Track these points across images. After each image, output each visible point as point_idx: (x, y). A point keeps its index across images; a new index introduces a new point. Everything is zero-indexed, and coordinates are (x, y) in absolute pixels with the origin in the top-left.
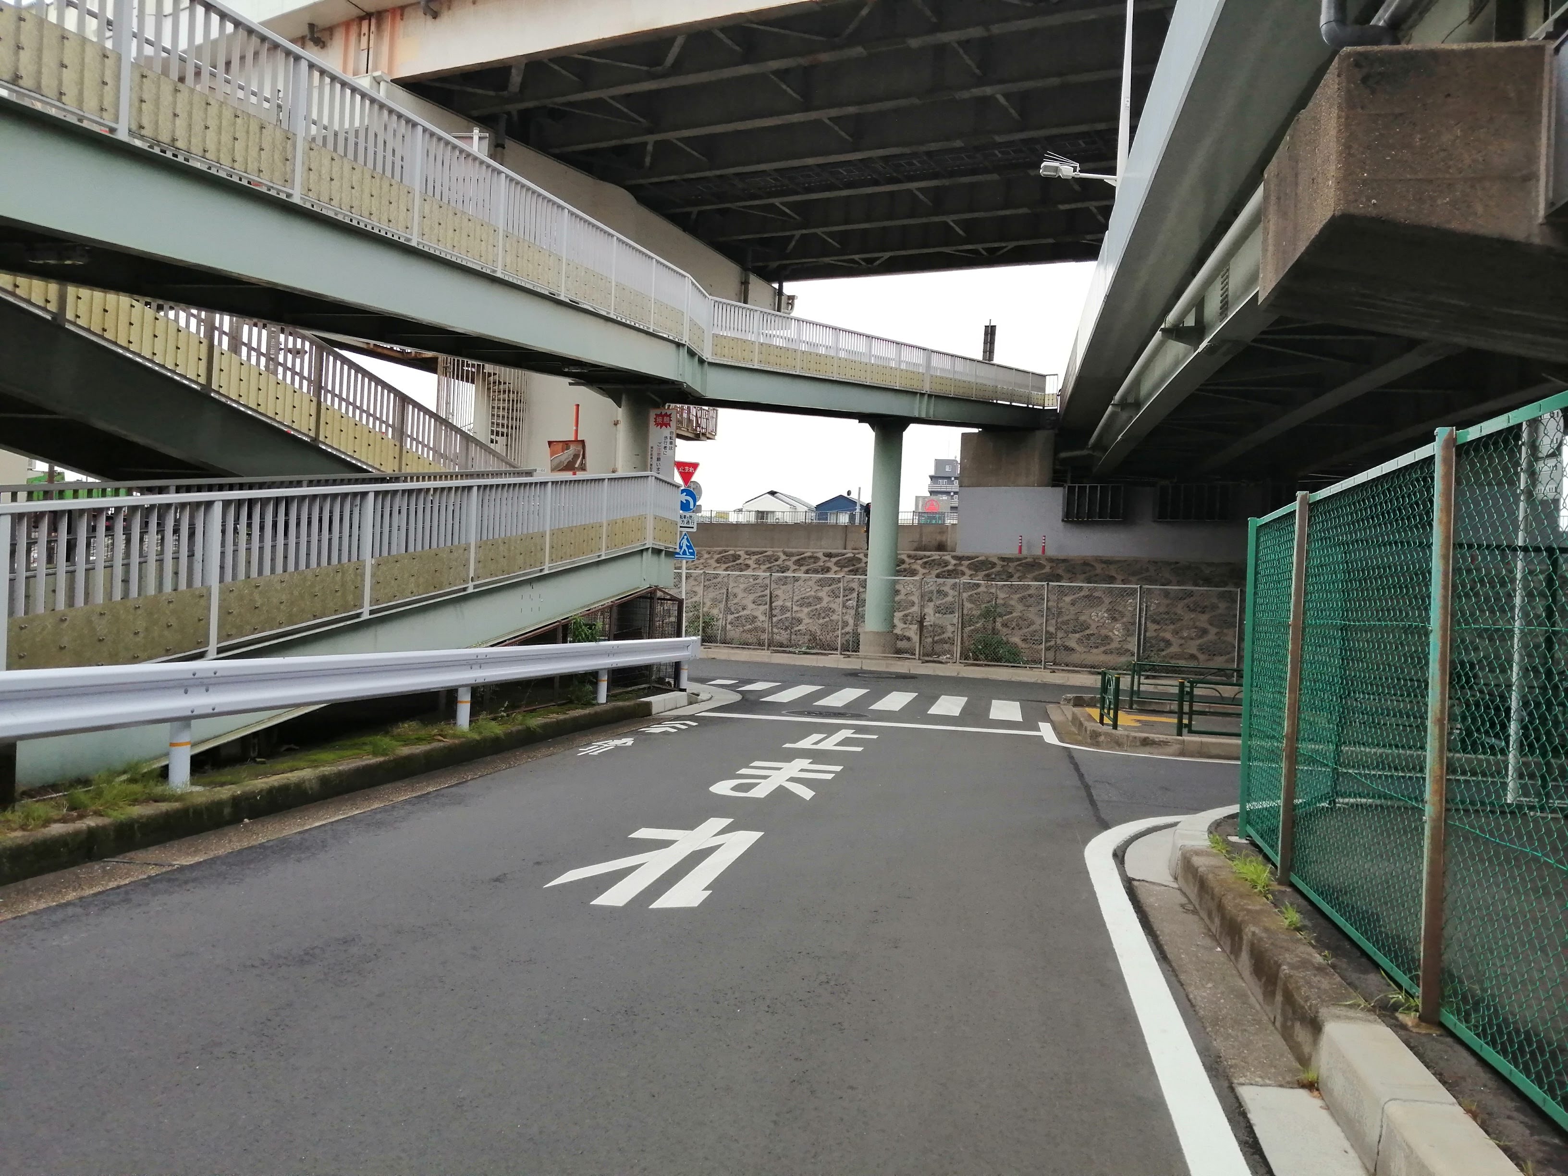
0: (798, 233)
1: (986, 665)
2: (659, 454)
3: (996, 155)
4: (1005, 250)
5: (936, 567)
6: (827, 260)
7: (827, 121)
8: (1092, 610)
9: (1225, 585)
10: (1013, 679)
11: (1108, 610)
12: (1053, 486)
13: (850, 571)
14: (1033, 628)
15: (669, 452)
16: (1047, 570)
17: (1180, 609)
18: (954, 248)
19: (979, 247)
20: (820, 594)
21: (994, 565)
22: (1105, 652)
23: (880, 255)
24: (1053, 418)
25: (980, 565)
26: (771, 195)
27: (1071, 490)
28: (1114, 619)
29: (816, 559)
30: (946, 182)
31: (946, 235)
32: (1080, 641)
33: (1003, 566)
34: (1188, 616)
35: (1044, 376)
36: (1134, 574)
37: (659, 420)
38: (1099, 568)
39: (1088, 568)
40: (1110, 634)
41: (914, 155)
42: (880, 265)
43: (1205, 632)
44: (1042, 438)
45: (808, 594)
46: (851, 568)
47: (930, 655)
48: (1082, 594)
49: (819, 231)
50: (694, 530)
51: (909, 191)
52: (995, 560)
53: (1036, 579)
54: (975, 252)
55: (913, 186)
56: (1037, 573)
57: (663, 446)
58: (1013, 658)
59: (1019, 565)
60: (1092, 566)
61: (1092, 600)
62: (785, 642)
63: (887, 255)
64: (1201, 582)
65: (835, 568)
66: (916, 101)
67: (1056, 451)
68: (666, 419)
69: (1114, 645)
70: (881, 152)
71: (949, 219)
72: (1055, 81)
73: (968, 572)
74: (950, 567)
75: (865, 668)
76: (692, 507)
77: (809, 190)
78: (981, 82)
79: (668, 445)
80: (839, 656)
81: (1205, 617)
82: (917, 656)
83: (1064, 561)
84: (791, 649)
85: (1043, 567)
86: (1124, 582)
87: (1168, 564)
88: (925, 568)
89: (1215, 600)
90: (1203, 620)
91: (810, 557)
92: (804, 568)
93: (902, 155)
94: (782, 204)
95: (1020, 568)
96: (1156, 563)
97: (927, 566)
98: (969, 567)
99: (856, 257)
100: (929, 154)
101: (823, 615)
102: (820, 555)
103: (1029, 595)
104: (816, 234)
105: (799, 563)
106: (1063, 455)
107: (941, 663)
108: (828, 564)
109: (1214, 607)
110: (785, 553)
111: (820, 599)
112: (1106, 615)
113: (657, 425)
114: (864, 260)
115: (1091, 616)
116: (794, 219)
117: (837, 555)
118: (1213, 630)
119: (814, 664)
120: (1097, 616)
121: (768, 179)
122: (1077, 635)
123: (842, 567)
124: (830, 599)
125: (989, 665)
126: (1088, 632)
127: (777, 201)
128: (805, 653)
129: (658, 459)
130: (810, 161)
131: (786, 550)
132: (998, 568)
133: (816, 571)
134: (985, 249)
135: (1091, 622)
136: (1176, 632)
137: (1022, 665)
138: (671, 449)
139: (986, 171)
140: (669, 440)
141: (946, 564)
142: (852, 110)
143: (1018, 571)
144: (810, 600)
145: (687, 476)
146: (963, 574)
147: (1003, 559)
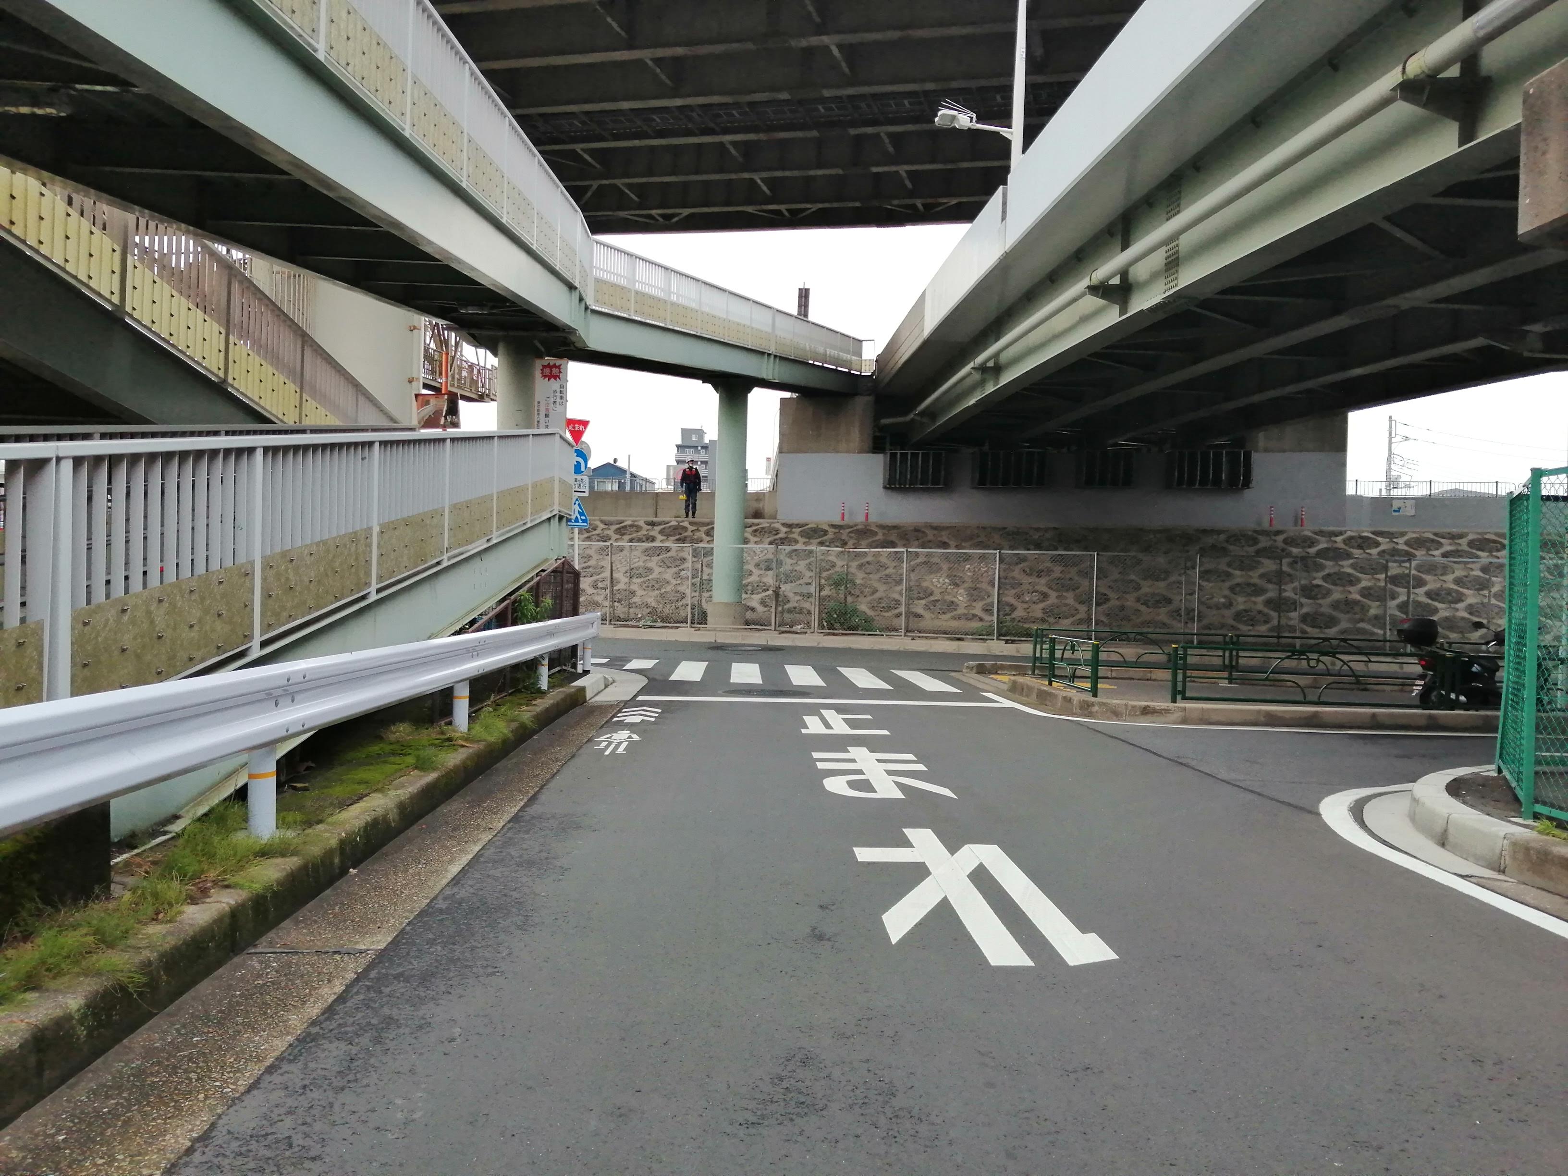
0: (595, 184)
1: (843, 634)
2: (547, 410)
3: (818, 110)
4: (809, 211)
5: (767, 535)
6: (622, 214)
7: (650, 63)
8: (932, 576)
9: (1056, 549)
10: (875, 648)
11: (948, 576)
12: (874, 453)
13: (677, 540)
14: (877, 595)
15: (559, 408)
16: (880, 537)
17: (1017, 573)
18: (759, 207)
19: (783, 208)
20: (649, 565)
21: (825, 532)
22: (954, 618)
23: (678, 211)
24: (870, 384)
25: (814, 533)
26: (574, 140)
27: (893, 456)
28: (957, 585)
29: (638, 528)
30: (762, 136)
31: (751, 193)
32: (927, 608)
33: (835, 533)
34: (1026, 580)
35: (861, 341)
36: (965, 541)
37: (547, 371)
38: (930, 534)
39: (920, 535)
40: (954, 599)
41: (737, 105)
42: (677, 222)
43: (1045, 596)
44: (862, 404)
45: (636, 565)
46: (678, 537)
47: (785, 626)
48: (919, 560)
49: (618, 182)
50: (586, 495)
51: (721, 144)
52: (826, 528)
53: (870, 546)
54: (778, 212)
55: (727, 138)
56: (870, 540)
57: (552, 400)
58: (866, 627)
59: (850, 532)
60: (924, 532)
61: (930, 566)
62: (622, 616)
63: (686, 212)
64: (1032, 547)
65: (660, 537)
66: (750, 46)
67: (877, 417)
68: (555, 371)
69: (961, 611)
70: (701, 100)
71: (757, 177)
72: (894, 35)
73: (802, 540)
74: (781, 535)
75: (719, 641)
76: (583, 469)
77: (617, 137)
78: (820, 31)
79: (558, 400)
80: (689, 629)
81: (1043, 581)
82: (773, 628)
83: (895, 527)
84: (630, 623)
85: (876, 534)
86: (957, 547)
87: (995, 529)
88: (755, 536)
89: (1049, 564)
90: (1042, 584)
91: (631, 526)
92: (627, 537)
93: (720, 105)
94: (582, 150)
95: (852, 535)
96: (984, 528)
97: (757, 534)
98: (802, 534)
99: (654, 212)
100: (751, 104)
101: (657, 586)
102: (641, 523)
103: (868, 562)
104: (615, 186)
105: (621, 531)
106: (885, 421)
107: (797, 633)
108: (652, 533)
109: (1049, 571)
110: (602, 521)
111: (650, 570)
112: (947, 581)
113: (545, 376)
114: (662, 216)
115: (932, 583)
116: (594, 167)
117: (660, 524)
118: (1053, 595)
119: (664, 638)
120: (938, 582)
121: (576, 122)
122: (923, 602)
123: (668, 536)
124: (661, 569)
125: (846, 634)
126: (932, 598)
127: (578, 147)
128: (651, 627)
129: (547, 416)
130: (626, 105)
131: (602, 518)
132: (830, 536)
133: (640, 540)
134: (787, 210)
135: (934, 588)
136: (1018, 597)
137: (878, 633)
138: (561, 404)
139: (803, 127)
140: (558, 394)
141: (777, 532)
142: (680, 51)
143: (851, 537)
144: (641, 570)
145: (577, 435)
146: (796, 542)
147: (833, 526)
